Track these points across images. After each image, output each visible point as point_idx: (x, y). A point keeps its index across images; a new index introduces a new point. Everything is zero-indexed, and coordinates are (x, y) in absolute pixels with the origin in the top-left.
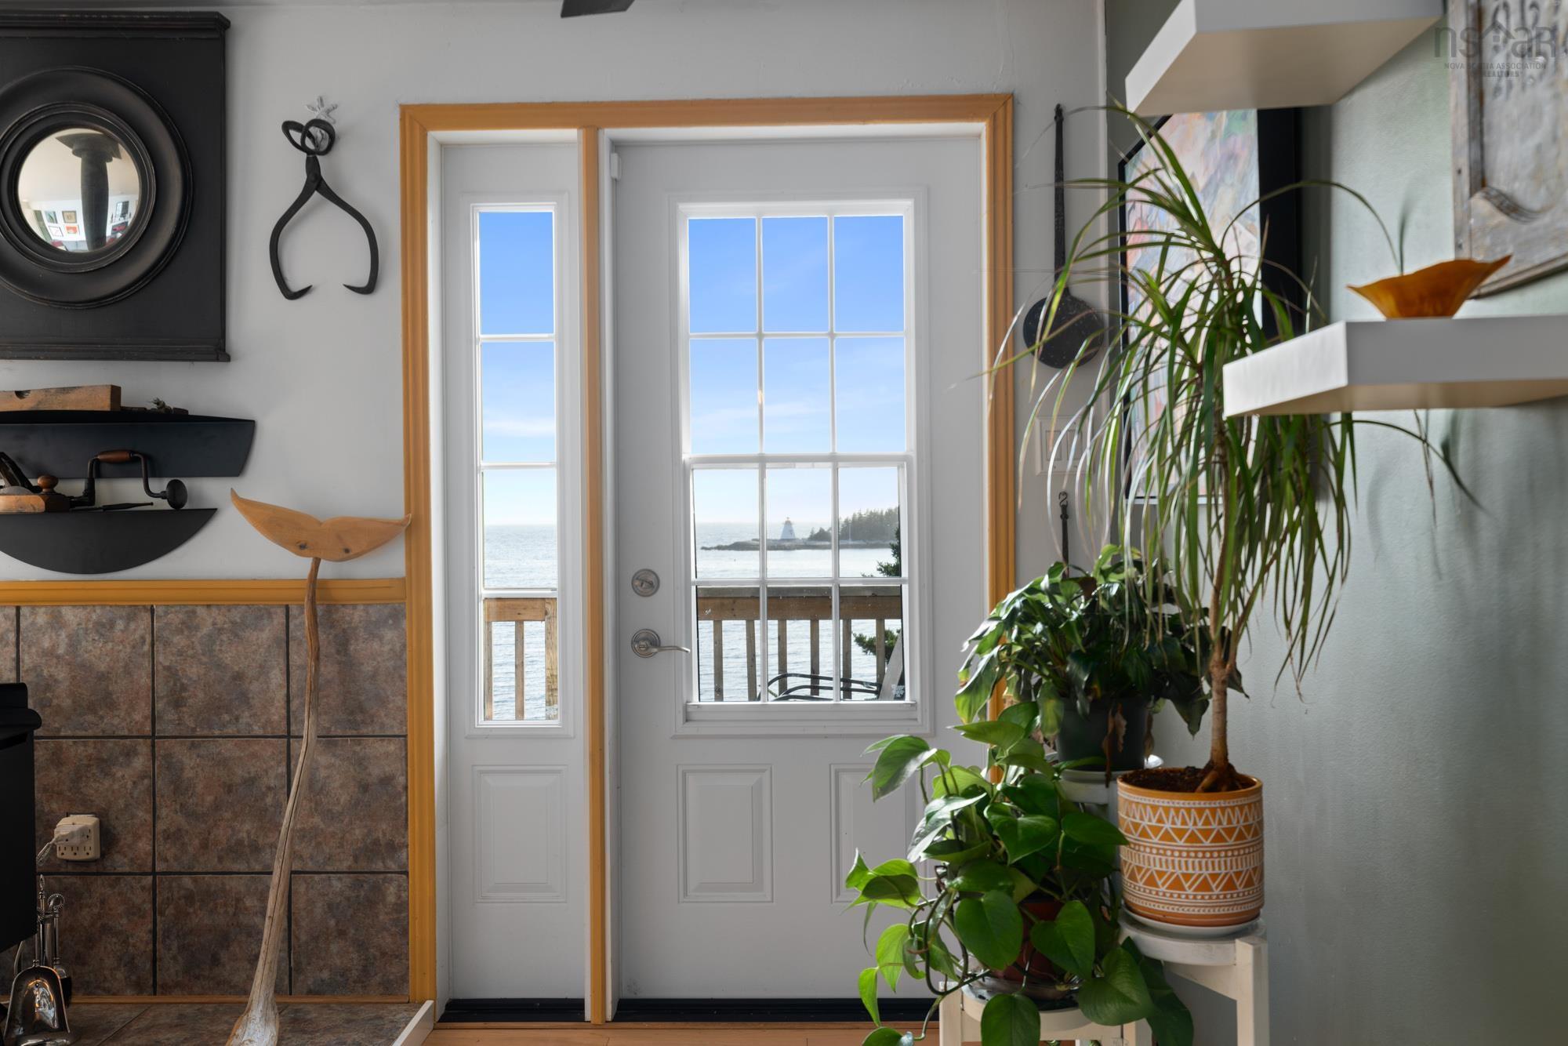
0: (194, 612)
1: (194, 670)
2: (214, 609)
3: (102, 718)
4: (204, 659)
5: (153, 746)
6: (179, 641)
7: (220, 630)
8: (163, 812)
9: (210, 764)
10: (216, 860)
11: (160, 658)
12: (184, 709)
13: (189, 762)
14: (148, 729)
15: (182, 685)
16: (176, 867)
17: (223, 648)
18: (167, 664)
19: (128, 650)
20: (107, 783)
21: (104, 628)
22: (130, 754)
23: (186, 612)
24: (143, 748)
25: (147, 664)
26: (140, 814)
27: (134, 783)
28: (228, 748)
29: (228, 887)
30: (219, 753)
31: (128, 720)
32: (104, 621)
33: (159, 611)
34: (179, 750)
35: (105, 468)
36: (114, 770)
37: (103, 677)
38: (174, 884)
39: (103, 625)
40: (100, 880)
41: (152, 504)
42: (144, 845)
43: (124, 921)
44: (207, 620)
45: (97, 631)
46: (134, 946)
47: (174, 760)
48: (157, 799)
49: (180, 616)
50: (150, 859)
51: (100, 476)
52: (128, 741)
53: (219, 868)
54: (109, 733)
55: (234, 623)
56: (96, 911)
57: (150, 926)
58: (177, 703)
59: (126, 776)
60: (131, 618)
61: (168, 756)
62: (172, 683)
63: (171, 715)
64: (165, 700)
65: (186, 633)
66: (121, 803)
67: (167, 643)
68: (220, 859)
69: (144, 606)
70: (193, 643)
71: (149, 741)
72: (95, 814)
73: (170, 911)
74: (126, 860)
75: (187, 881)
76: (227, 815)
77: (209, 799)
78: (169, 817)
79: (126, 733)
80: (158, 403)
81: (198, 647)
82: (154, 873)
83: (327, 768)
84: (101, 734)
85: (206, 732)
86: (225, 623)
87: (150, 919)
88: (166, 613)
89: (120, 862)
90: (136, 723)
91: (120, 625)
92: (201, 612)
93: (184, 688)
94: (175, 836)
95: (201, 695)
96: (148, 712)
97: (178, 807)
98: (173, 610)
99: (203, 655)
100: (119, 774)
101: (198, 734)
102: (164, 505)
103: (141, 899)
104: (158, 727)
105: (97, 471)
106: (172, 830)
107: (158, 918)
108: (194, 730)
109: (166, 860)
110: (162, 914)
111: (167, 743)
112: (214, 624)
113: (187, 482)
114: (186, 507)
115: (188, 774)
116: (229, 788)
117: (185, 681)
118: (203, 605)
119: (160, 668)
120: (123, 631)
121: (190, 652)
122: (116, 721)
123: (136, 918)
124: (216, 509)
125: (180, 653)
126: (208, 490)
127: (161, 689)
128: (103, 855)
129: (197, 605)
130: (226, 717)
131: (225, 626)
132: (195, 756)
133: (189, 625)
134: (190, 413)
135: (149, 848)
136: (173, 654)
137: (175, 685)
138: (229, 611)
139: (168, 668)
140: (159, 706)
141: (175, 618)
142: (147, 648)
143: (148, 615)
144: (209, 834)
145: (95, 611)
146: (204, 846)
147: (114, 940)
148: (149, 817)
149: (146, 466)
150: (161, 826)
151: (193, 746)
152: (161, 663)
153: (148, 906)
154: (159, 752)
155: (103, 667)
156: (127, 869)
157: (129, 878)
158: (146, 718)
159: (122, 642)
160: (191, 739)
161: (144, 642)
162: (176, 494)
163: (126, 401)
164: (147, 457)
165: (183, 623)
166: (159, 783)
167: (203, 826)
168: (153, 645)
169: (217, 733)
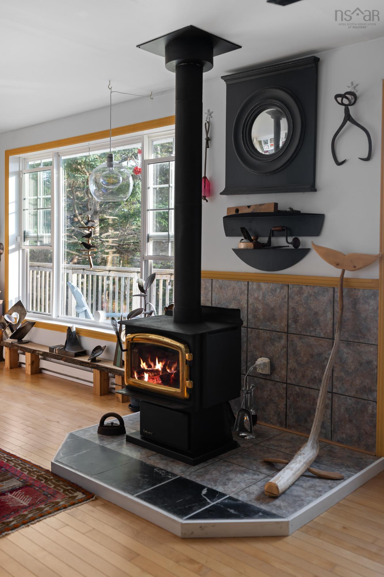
0: (302, 287)
1: (301, 309)
2: (308, 287)
3: (272, 324)
4: (305, 306)
5: (287, 336)
6: (297, 298)
7: (311, 295)
8: (290, 361)
9: (306, 346)
10: (307, 382)
11: (290, 304)
12: (298, 324)
13: (299, 343)
14: (286, 330)
15: (297, 314)
16: (294, 383)
17: (311, 302)
18: (293, 306)
19: (281, 300)
20: (273, 348)
21: (273, 291)
22: (280, 338)
23: (299, 287)
24: (284, 336)
25: (286, 306)
26: (283, 361)
27: (281, 349)
28: (312, 341)
29: (310, 394)
30: (309, 342)
31: (280, 325)
32: (273, 289)
33: (291, 286)
34: (295, 338)
35: (275, 233)
36: (275, 343)
37: (272, 309)
38: (293, 389)
39: (273, 290)
40: (270, 382)
41: (289, 246)
42: (284, 372)
43: (277, 399)
44: (307, 291)
45: (271, 292)
46: (280, 409)
47: (294, 343)
48: (288, 356)
49: (297, 288)
50: (286, 378)
51: (273, 236)
52: (280, 333)
53: (308, 386)
54: (274, 329)
55: (315, 293)
56: (269, 393)
57: (285, 403)
58: (296, 321)
59: (279, 346)
60: (282, 288)
61: (292, 341)
62: (294, 314)
63: (293, 326)
64: (292, 320)
65: (299, 295)
66: (277, 355)
67: (293, 299)
68: (308, 383)
69: (286, 284)
70: (301, 299)
71: (286, 334)
72: (269, 358)
73: (291, 398)
74: (278, 377)
75: (297, 388)
76: (311, 366)
77: (305, 359)
78: (292, 364)
79: (279, 330)
80: (290, 208)
81: (303, 301)
82: (287, 383)
83: (347, 354)
84: (271, 330)
85: (305, 334)
86: (312, 292)
87: (285, 400)
88: (293, 287)
89: (276, 377)
90: (282, 327)
91: (278, 290)
92: (304, 287)
93: (298, 316)
94: (293, 371)
95: (303, 319)
96: (286, 324)
97: (295, 360)
98: (295, 286)
99: (305, 304)
100: (277, 345)
101: (302, 334)
102: (291, 247)
103: (283, 392)
104: (289, 330)
105: (272, 234)
106: (293, 369)
107: (288, 400)
108: (301, 332)
109: (290, 379)
110: (289, 399)
111: (292, 336)
112: (308, 293)
113: (301, 239)
114: (300, 247)
115: (298, 348)
116: (312, 356)
117: (298, 313)
118: (305, 285)
119: (290, 307)
120: (279, 293)
121: (300, 303)
122: (276, 326)
123: (281, 398)
124: (310, 249)
125: (297, 303)
126: (307, 241)
127: (291, 316)
128: (271, 373)
129: (303, 285)
130: (312, 329)
131: (312, 294)
132: (301, 342)
133: (300, 292)
134: (301, 212)
135: (285, 374)
136: (295, 303)
137: (295, 314)
138: (314, 288)
139: (293, 308)
140: (290, 321)
141: (296, 289)
142: (286, 300)
143: (286, 288)
144: (305, 372)
145: (271, 285)
146: (303, 376)
147: (274, 405)
148: (285, 362)
149: (286, 231)
150: (289, 367)
151: (300, 338)
152: (290, 306)
153: (285, 395)
154: (290, 339)
155: (272, 306)
156: (278, 380)
157: (279, 383)
158: (285, 325)
159: (279, 297)
160: (301, 336)
161: (285, 298)
162: (296, 243)
163: (280, 208)
164: (287, 228)
165: (298, 291)
166: (289, 350)
167: (303, 369)
168: (288, 299)
169: (308, 334)
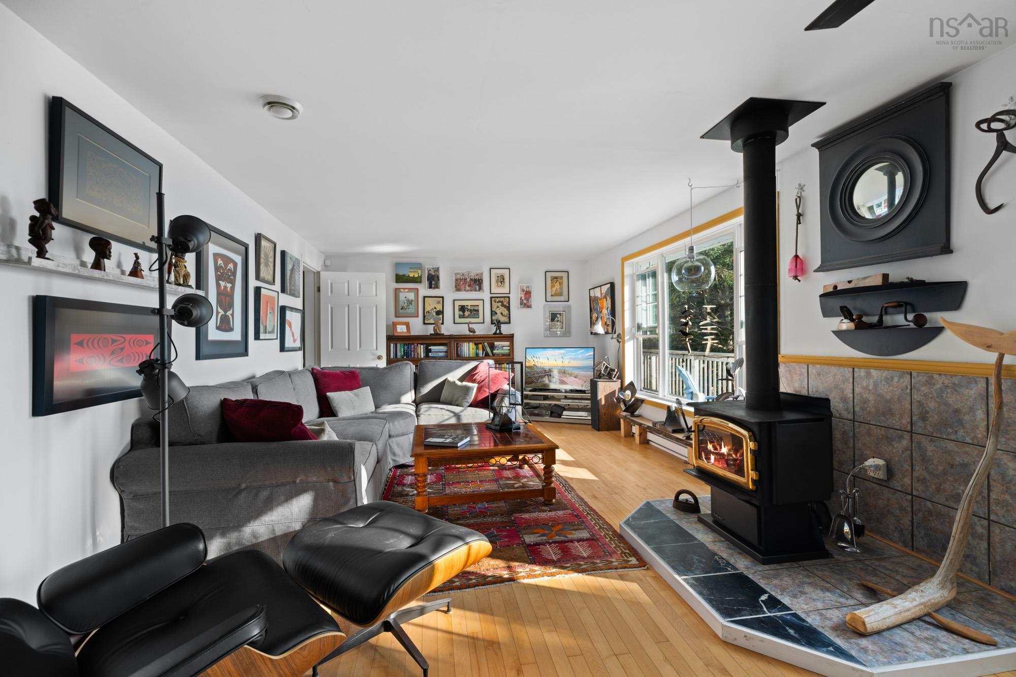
0: (932, 377)
1: (933, 404)
2: (943, 376)
3: (888, 419)
4: (938, 400)
5: (912, 436)
6: (924, 389)
7: (947, 387)
8: (917, 468)
9: (941, 451)
10: (944, 499)
11: (915, 396)
12: (927, 422)
13: (930, 448)
14: (909, 428)
15: (926, 410)
16: (923, 495)
17: (948, 396)
18: (919, 400)
19: (900, 391)
20: (890, 448)
21: (889, 380)
22: (901, 438)
23: (928, 376)
24: (907, 436)
25: (908, 398)
26: (905, 466)
27: (902, 451)
28: (951, 446)
29: (951, 515)
30: (946, 447)
31: (900, 422)
32: (889, 377)
33: (914, 374)
34: (925, 441)
35: (890, 310)
36: (893, 443)
37: (887, 401)
38: (922, 503)
39: (888, 379)
40: (887, 489)
41: (909, 325)
42: (907, 481)
43: (898, 512)
44: (940, 381)
45: (886, 381)
46: (903, 524)
47: (922, 445)
48: (914, 461)
49: (925, 377)
50: (910, 488)
51: (886, 313)
52: (899, 432)
53: (946, 503)
54: (891, 426)
55: (954, 384)
56: (885, 502)
57: (910, 518)
58: (924, 418)
59: (899, 447)
60: (901, 376)
61: (919, 443)
62: (921, 409)
63: (920, 424)
64: (917, 416)
65: (928, 386)
66: (897, 459)
67: (918, 390)
68: (947, 500)
69: (907, 373)
70: (932, 391)
71: (910, 434)
72: (885, 461)
73: (920, 515)
74: (899, 485)
75: (929, 504)
76: (951, 479)
77: (941, 468)
78: (919, 471)
79: (899, 428)
80: (908, 278)
81: (935, 394)
82: (912, 494)
84: (887, 426)
85: (938, 435)
86: (949, 384)
87: (910, 515)
88: (918, 376)
89: (896, 484)
90: (904, 424)
91: (896, 379)
92: (936, 376)
93: (927, 412)
94: (922, 481)
95: (936, 417)
96: (909, 420)
97: (924, 467)
98: (921, 375)
99: (938, 398)
100: (896, 446)
101: (934, 435)
102: (912, 325)
103: (906, 504)
104: (913, 428)
105: (885, 311)
106: (921, 478)
107: (914, 516)
108: (932, 433)
109: (918, 491)
110: (916, 515)
111: (918, 436)
112: (943, 383)
113: (928, 315)
114: (927, 326)
115: (929, 453)
116: (952, 466)
117: (927, 409)
118: (937, 374)
119: (915, 401)
120: (897, 382)
121: (930, 396)
122: (894, 422)
123: (903, 512)
124: (943, 327)
125: (925, 395)
126: (936, 318)
127: (916, 411)
128: (888, 479)
129: (934, 374)
130: (950, 430)
131: (949, 385)
132: (933, 446)
133: (930, 382)
134: (926, 282)
135: (910, 483)
136: (921, 396)
137: (922, 410)
138: (952, 378)
139: (919, 402)
140: (914, 418)
141: (923, 379)
142: (908, 391)
143: (908, 377)
144: (941, 485)
145: (884, 372)
146: (938, 490)
147: (894, 518)
148: (909, 468)
149: (902, 307)
150: (915, 474)
151: (931, 441)
152: (915, 399)
153: (910, 509)
154: (915, 440)
155: (888, 397)
156: (899, 489)
157: (901, 493)
158: (908, 423)
159: (897, 387)
160: (932, 438)
161: (907, 388)
162: (920, 321)
163: (891, 279)
164: (906, 304)
165: (927, 381)
166: (914, 454)
167: (937, 480)
168: (911, 390)
169: (945, 437)
